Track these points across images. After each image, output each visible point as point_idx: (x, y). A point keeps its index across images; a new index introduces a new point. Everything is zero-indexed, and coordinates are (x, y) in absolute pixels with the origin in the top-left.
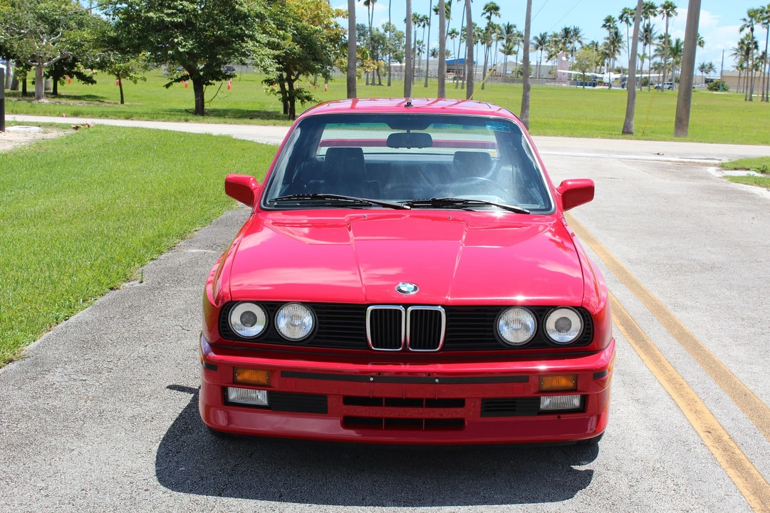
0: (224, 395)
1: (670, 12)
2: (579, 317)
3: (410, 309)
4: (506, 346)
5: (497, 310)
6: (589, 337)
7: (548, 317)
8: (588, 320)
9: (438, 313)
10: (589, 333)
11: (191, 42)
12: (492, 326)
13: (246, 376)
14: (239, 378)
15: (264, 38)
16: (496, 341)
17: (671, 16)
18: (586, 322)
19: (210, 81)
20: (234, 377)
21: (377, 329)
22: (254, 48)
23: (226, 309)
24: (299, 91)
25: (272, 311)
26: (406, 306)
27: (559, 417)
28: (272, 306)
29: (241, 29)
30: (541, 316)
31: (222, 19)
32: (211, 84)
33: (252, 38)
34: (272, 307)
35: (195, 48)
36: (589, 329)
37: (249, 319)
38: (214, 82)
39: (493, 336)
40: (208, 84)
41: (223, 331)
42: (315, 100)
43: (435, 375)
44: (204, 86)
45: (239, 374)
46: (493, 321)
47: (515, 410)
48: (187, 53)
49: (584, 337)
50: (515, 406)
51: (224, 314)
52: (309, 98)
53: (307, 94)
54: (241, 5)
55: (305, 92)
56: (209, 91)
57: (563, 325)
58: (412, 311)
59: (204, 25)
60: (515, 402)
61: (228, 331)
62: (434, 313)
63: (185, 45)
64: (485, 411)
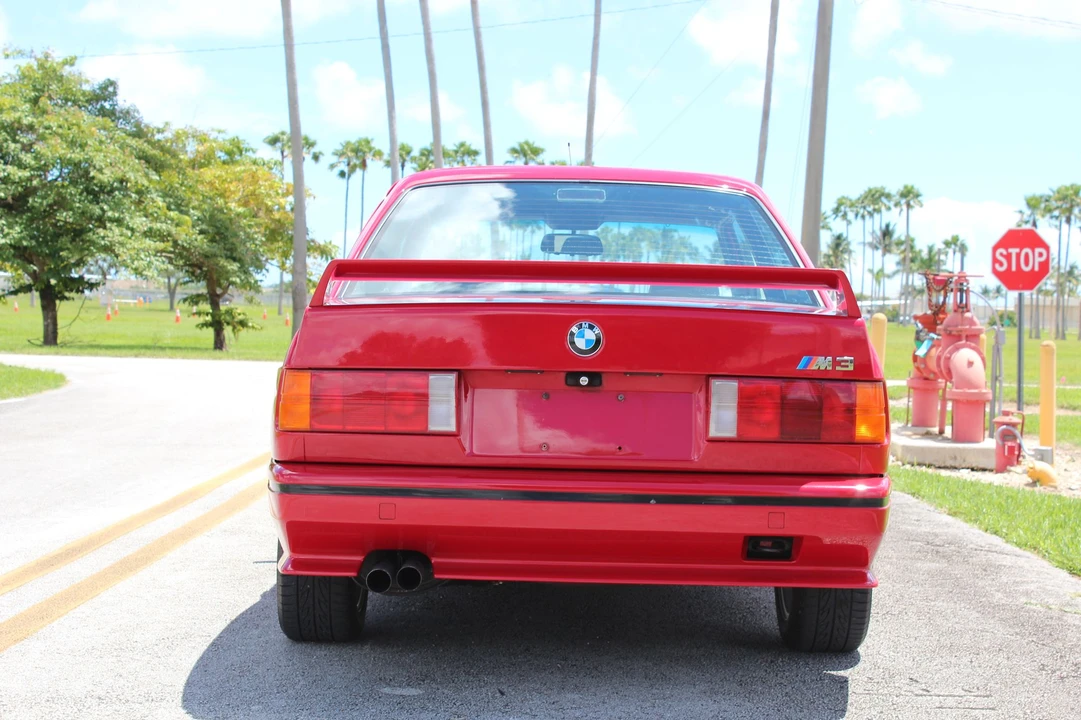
1: (912, 203)
11: (18, 229)
15: (140, 222)
17: (912, 207)
19: (67, 294)
22: (121, 239)
24: (229, 312)
29: (102, 209)
31: (71, 194)
32: (67, 299)
33: (119, 222)
35: (24, 238)
38: (73, 294)
40: (64, 298)
42: (253, 327)
44: (57, 302)
48: (11, 245)
52: (243, 324)
53: (241, 317)
54: (100, 171)
55: (239, 314)
56: (64, 309)
59: (41, 204)
63: (8, 234)
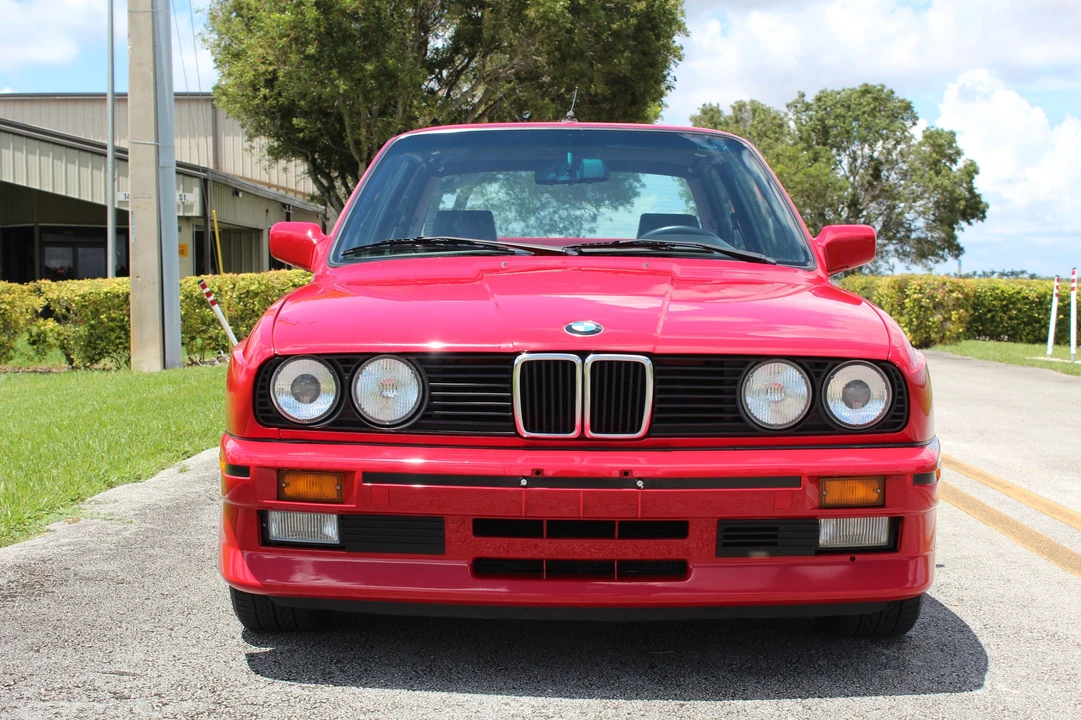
0: (262, 527)
2: (884, 380)
3: (591, 358)
4: (758, 428)
5: (741, 365)
6: (901, 417)
7: (830, 379)
8: (900, 386)
9: (640, 366)
10: (902, 410)
12: (734, 392)
13: (300, 486)
14: (288, 491)
16: (740, 419)
18: (897, 390)
20: (280, 489)
21: (532, 398)
23: (266, 372)
25: (347, 370)
26: (583, 354)
27: (853, 559)
28: (347, 361)
30: (818, 375)
34: (346, 366)
36: (901, 401)
37: (306, 388)
39: (736, 411)
41: (261, 411)
43: (636, 474)
45: (288, 485)
46: (735, 383)
47: (775, 544)
49: (894, 417)
50: (776, 537)
51: (264, 380)
57: (857, 394)
58: (594, 364)
60: (776, 529)
61: (269, 411)
62: (632, 366)
64: (725, 545)
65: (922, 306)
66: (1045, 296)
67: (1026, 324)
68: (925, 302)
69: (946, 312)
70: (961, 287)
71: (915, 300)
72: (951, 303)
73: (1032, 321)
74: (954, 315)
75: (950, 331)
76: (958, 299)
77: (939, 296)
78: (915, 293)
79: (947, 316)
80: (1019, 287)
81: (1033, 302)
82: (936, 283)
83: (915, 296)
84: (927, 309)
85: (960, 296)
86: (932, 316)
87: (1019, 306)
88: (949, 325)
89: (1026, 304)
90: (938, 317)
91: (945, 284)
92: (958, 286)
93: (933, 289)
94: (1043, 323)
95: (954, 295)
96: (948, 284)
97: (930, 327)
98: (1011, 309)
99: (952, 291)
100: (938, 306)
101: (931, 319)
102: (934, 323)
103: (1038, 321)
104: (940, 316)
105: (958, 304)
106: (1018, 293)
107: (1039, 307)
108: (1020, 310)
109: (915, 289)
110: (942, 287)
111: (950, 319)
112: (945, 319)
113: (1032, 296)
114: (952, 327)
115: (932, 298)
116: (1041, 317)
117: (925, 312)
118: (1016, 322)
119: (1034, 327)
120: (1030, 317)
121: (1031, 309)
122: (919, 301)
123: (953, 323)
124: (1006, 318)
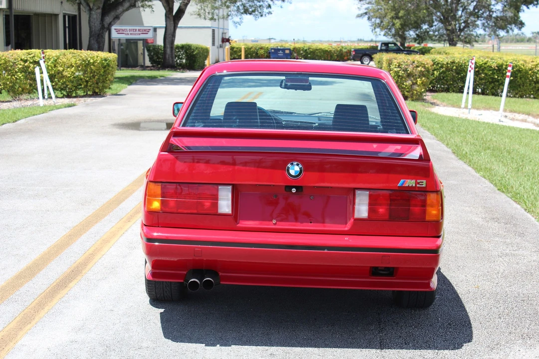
65: (400, 76)
66: (502, 65)
67: (491, 83)
68: (402, 73)
69: (414, 79)
70: (424, 64)
71: (396, 72)
72: (417, 74)
73: (494, 81)
74: (419, 81)
75: (416, 91)
76: (421, 71)
77: (410, 69)
78: (396, 68)
79: (415, 81)
80: (486, 60)
81: (494, 69)
82: (409, 61)
83: (395, 69)
84: (402, 77)
85: (423, 69)
86: (406, 82)
87: (486, 71)
88: (416, 87)
89: (490, 70)
90: (409, 83)
91: (414, 62)
92: (422, 64)
93: (407, 65)
94: (500, 82)
95: (419, 69)
96: (416, 62)
97: (404, 88)
98: (481, 74)
99: (417, 67)
100: (409, 75)
101: (405, 83)
102: (406, 86)
103: (498, 81)
104: (410, 82)
105: (422, 74)
106: (485, 64)
107: (498, 72)
108: (486, 74)
109: (396, 65)
110: (412, 64)
111: (416, 83)
112: (413, 84)
113: (494, 65)
114: (417, 88)
115: (405, 70)
116: (499, 78)
117: (401, 79)
118: (484, 81)
119: (495, 84)
120: (493, 78)
121: (493, 74)
122: (398, 72)
123: (418, 86)
124: (478, 79)
